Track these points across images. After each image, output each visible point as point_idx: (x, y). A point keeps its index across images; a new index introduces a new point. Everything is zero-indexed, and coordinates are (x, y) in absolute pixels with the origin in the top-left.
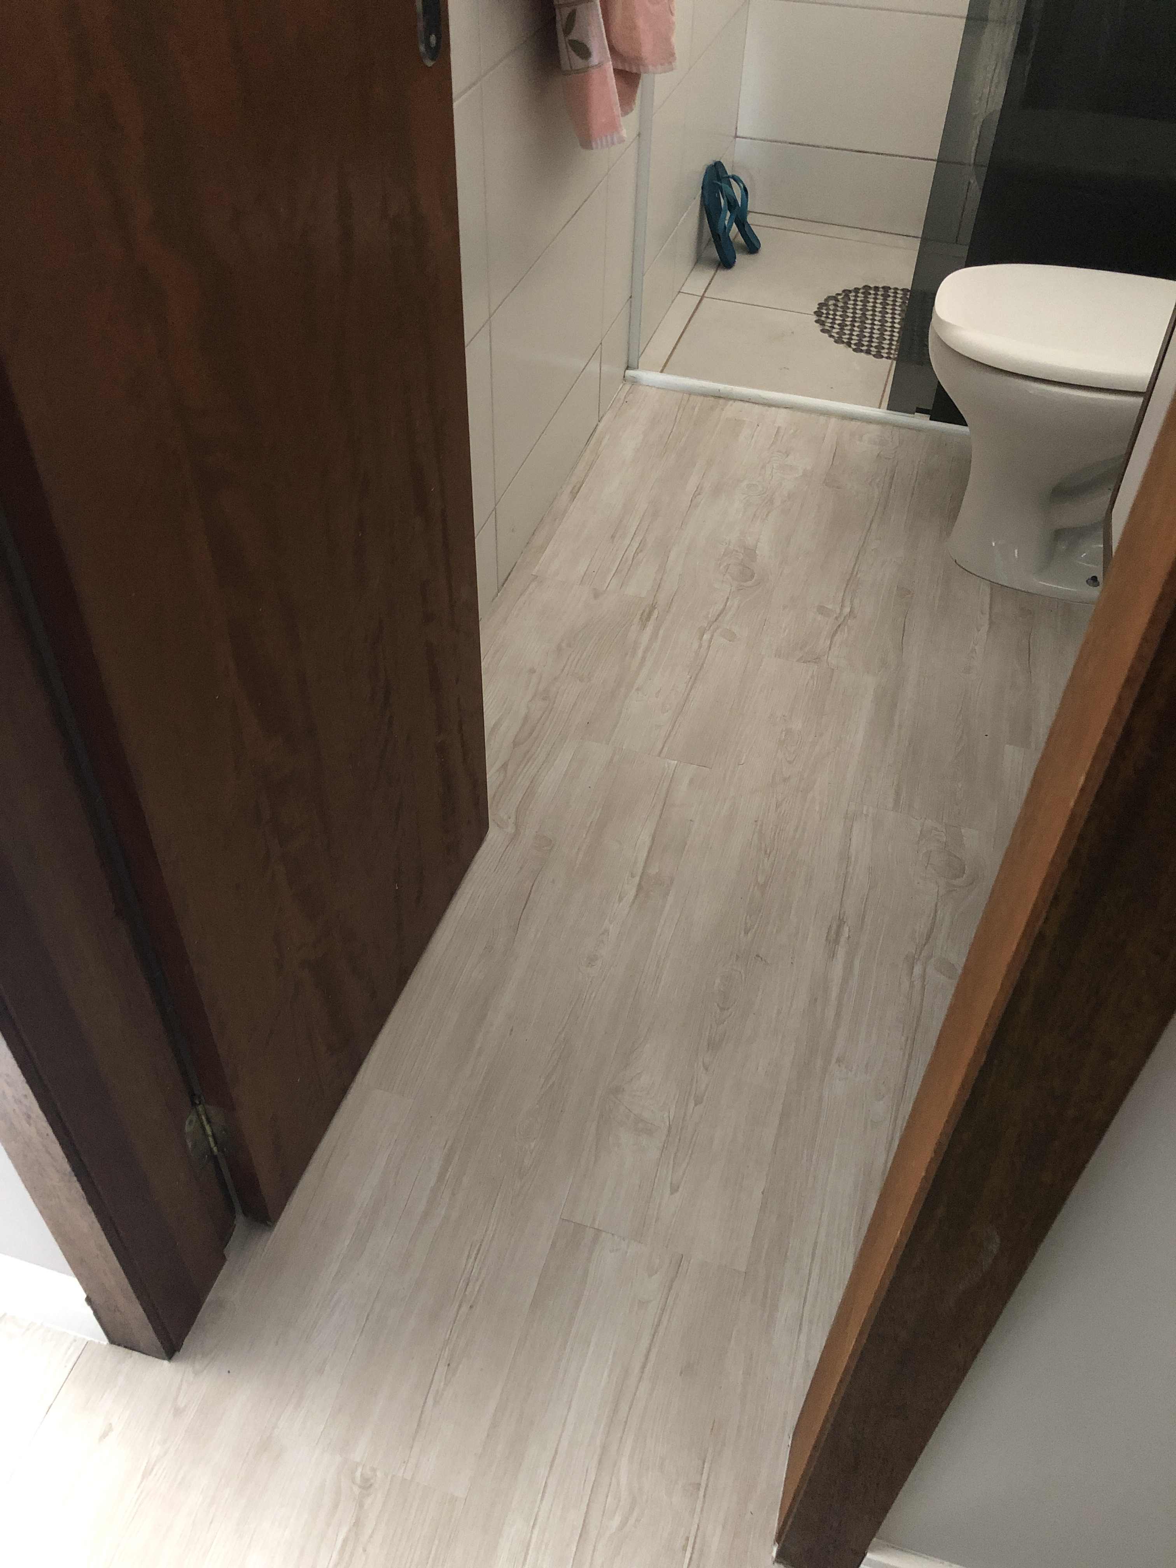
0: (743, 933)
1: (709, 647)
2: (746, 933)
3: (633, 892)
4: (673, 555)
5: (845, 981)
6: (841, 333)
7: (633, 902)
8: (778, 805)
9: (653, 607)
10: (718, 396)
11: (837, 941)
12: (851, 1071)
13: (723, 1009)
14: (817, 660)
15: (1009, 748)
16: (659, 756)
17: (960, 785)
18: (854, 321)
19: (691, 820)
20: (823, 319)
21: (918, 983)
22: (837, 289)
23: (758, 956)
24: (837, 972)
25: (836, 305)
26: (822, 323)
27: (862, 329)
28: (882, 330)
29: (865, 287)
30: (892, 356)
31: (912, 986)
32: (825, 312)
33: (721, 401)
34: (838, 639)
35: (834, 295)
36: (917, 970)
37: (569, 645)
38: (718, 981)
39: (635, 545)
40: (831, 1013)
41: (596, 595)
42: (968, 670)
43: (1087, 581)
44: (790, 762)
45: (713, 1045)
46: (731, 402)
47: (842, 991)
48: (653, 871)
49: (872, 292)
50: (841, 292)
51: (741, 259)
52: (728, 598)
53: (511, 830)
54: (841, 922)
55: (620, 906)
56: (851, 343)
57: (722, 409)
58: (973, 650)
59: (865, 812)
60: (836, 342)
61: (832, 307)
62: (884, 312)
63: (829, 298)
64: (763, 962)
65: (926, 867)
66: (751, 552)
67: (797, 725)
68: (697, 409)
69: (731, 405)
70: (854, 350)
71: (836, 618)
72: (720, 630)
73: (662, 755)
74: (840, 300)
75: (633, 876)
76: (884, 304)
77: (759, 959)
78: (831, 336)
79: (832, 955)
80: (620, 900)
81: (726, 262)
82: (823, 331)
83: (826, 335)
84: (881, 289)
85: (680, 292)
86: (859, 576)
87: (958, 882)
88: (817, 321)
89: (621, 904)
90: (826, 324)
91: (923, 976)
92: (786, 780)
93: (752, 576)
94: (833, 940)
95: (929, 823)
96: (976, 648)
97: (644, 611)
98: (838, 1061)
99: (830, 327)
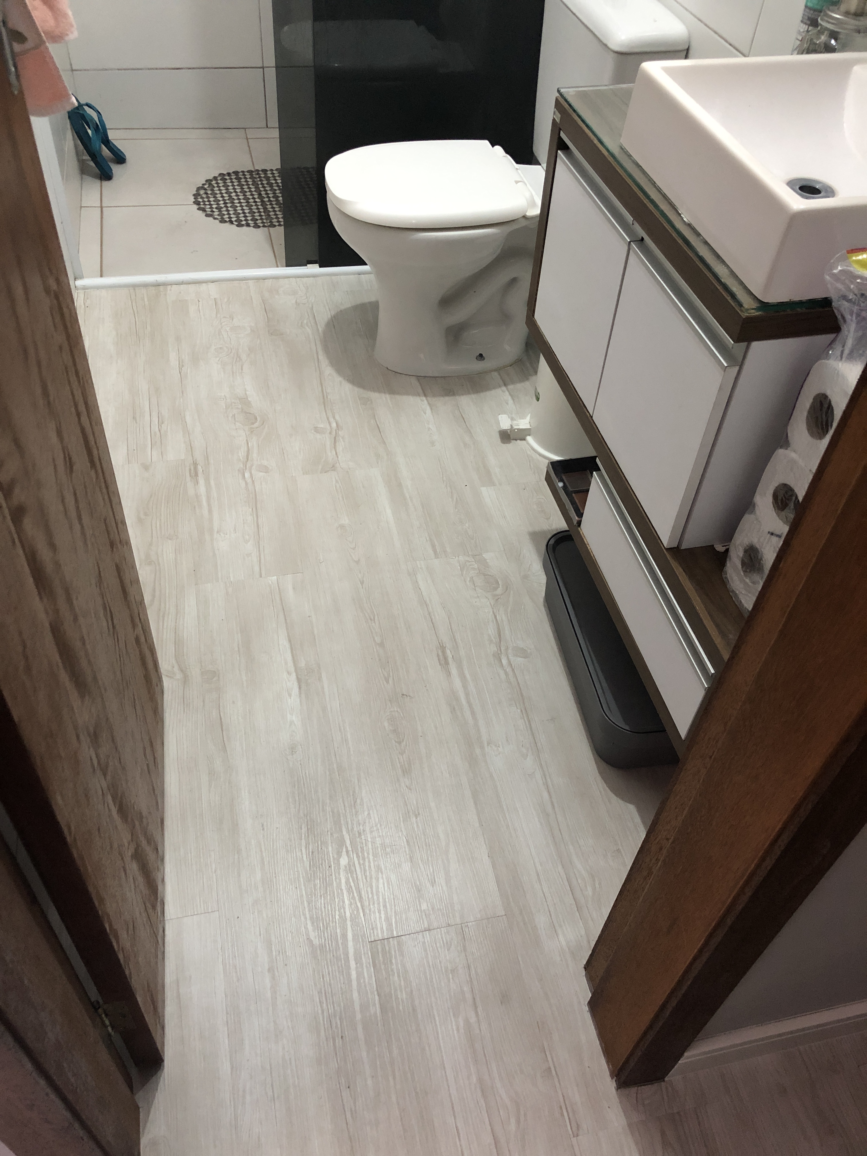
0: (385, 683)
1: (253, 481)
2: (388, 682)
3: (296, 685)
4: (188, 419)
5: (465, 687)
6: (221, 215)
7: (300, 693)
8: (362, 583)
9: (195, 464)
10: (157, 285)
11: (447, 663)
12: (499, 747)
13: (400, 743)
14: (333, 468)
15: (484, 489)
16: (261, 576)
17: (467, 525)
18: (225, 203)
19: (309, 617)
20: (202, 206)
21: (509, 670)
22: (201, 181)
23: (403, 695)
24: (457, 683)
25: (206, 193)
26: (204, 210)
27: (235, 208)
28: (249, 206)
29: (220, 174)
30: (266, 224)
31: (506, 673)
32: (201, 200)
33: (161, 288)
34: (340, 447)
35: (201, 186)
36: (504, 661)
37: (146, 514)
38: (386, 724)
39: (155, 420)
40: (468, 714)
41: (146, 468)
42: (433, 443)
43: (476, 358)
44: (354, 549)
45: (406, 771)
46: (169, 287)
47: (467, 695)
48: (302, 664)
49: (227, 177)
50: (204, 182)
51: (116, 169)
52: (247, 440)
53: (179, 676)
54: (443, 648)
55: (292, 700)
56: (232, 221)
57: (165, 295)
58: (429, 429)
59: (419, 566)
60: (221, 222)
61: (204, 196)
62: (244, 192)
63: (198, 189)
64: (409, 697)
65: (475, 590)
66: (244, 401)
67: (345, 521)
68: (146, 300)
69: (170, 290)
70: (237, 226)
71: (330, 433)
72: (254, 467)
73: (263, 576)
74: (207, 189)
75: (289, 673)
76: (241, 185)
77: (405, 696)
78: (215, 219)
79: (449, 674)
80: (290, 695)
81: (106, 175)
82: (207, 215)
83: (211, 219)
84: (232, 174)
85: (81, 207)
86: (329, 397)
87: (499, 591)
88: (198, 209)
89: (292, 698)
90: (207, 210)
91: (510, 664)
92: (358, 562)
93: (256, 419)
94: (444, 663)
95: (461, 558)
96: (430, 426)
97: (190, 469)
98: (488, 744)
99: (211, 211)
